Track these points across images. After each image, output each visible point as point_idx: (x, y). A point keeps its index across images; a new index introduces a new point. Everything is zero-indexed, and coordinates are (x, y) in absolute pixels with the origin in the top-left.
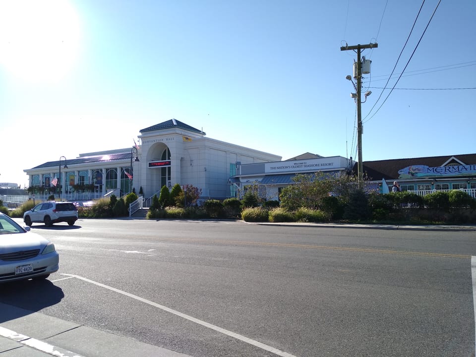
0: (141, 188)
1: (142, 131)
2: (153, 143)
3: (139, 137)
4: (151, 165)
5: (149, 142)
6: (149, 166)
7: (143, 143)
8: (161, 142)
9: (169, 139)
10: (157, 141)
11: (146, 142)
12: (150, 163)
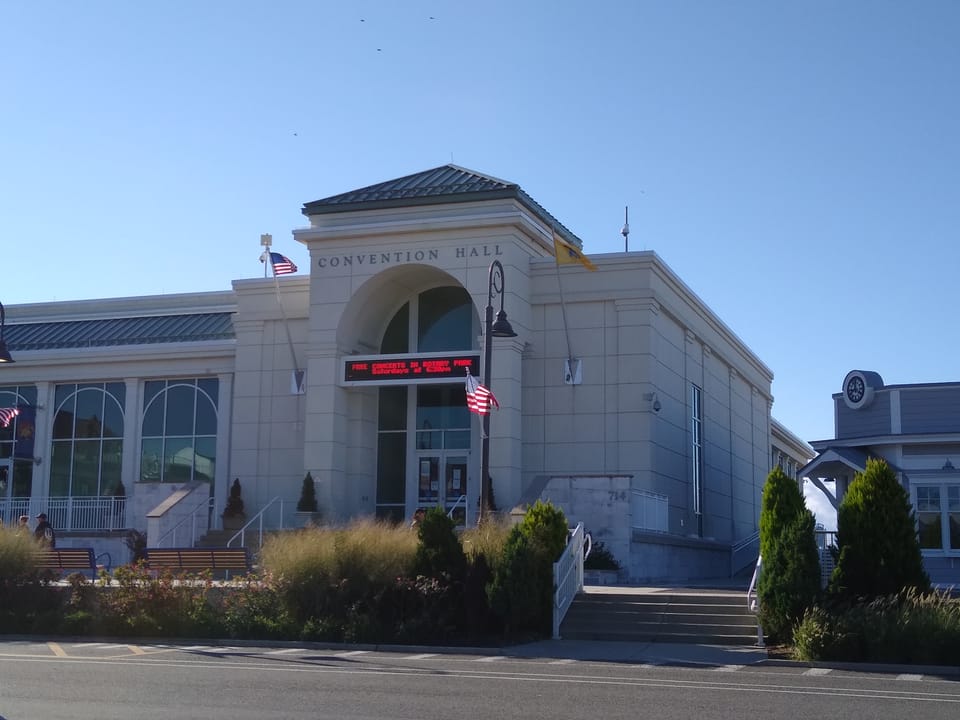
0: (309, 483)
1: (311, 209)
2: (380, 267)
3: (299, 235)
4: (353, 372)
5: (355, 261)
6: (347, 379)
7: (318, 264)
8: (426, 261)
9: (470, 251)
10: (403, 261)
11: (335, 262)
12: (349, 365)
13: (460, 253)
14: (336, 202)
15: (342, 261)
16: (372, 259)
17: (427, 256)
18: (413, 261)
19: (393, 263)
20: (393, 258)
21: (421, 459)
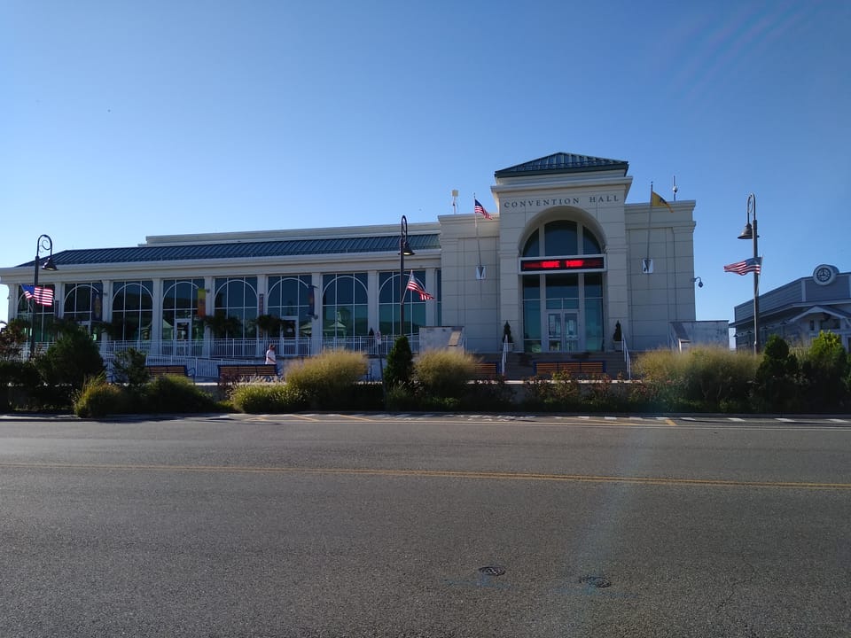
1: (499, 174)
2: (543, 208)
3: (493, 189)
4: (525, 265)
5: (527, 204)
6: (522, 270)
7: (504, 206)
8: (571, 204)
9: (598, 198)
10: (557, 204)
11: (514, 205)
12: (523, 262)
13: (592, 199)
14: (515, 170)
15: (519, 204)
16: (538, 203)
17: (572, 201)
18: (564, 204)
19: (551, 205)
20: (551, 203)
21: (550, 315)
